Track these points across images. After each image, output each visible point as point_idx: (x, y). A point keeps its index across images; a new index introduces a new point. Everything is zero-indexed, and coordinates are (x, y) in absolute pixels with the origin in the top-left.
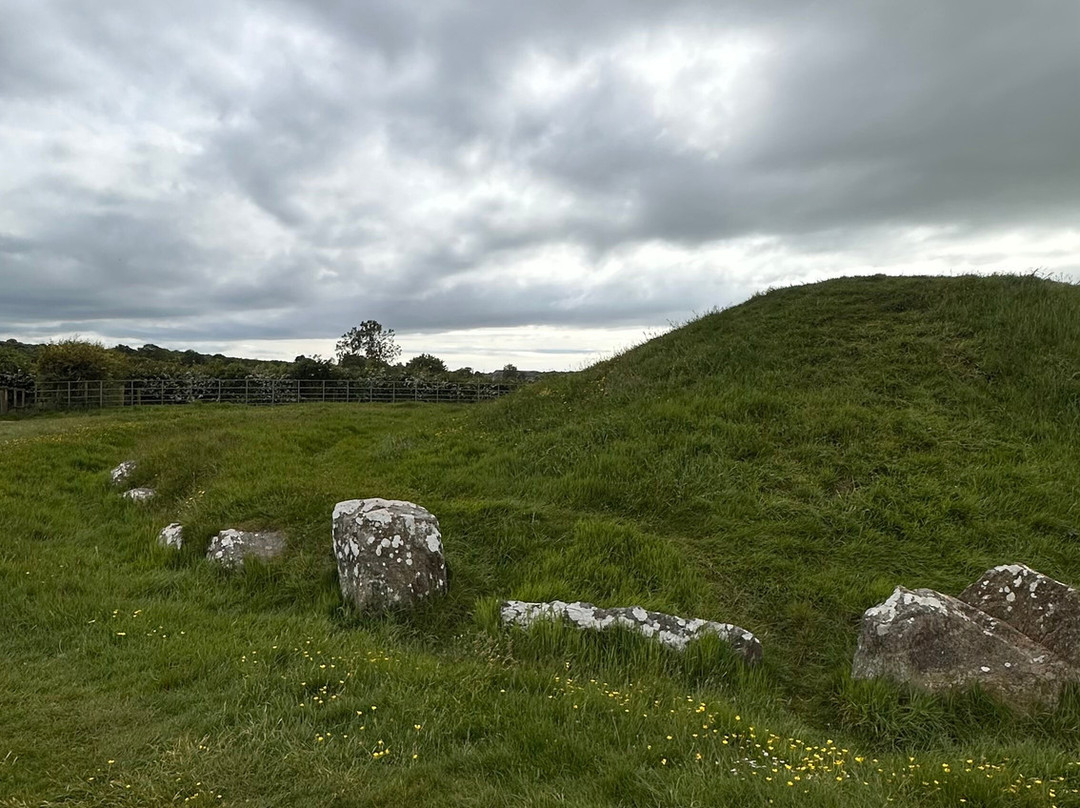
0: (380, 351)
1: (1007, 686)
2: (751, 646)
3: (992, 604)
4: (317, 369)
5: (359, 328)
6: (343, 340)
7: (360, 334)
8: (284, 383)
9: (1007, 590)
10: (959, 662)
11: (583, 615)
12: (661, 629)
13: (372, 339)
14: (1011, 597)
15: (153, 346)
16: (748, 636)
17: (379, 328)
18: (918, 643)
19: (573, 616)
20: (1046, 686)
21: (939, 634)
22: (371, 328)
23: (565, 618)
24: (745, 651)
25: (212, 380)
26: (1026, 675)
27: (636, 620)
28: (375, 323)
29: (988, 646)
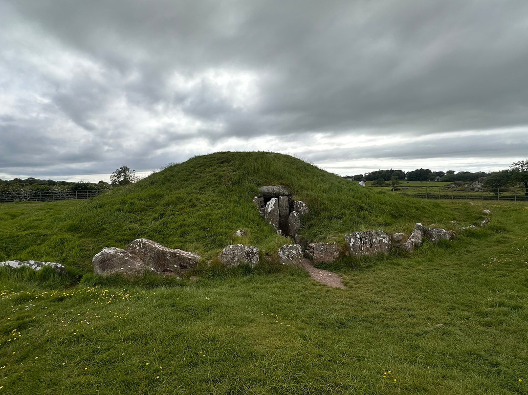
0: (129, 179)
1: (126, 272)
2: (61, 268)
3: (132, 250)
4: (82, 186)
5: (120, 170)
6: (113, 174)
7: (120, 172)
8: (68, 192)
9: (137, 246)
10: (115, 267)
11: (14, 264)
12: (38, 266)
13: (125, 174)
14: (138, 248)
15: (32, 178)
16: (59, 265)
17: (128, 169)
18: (101, 263)
19: (11, 265)
20: (139, 272)
21: (109, 260)
22: (125, 170)
23: (9, 266)
24: (59, 270)
25: (34, 192)
26: (133, 269)
27: (30, 264)
28: (126, 168)
29: (126, 262)
